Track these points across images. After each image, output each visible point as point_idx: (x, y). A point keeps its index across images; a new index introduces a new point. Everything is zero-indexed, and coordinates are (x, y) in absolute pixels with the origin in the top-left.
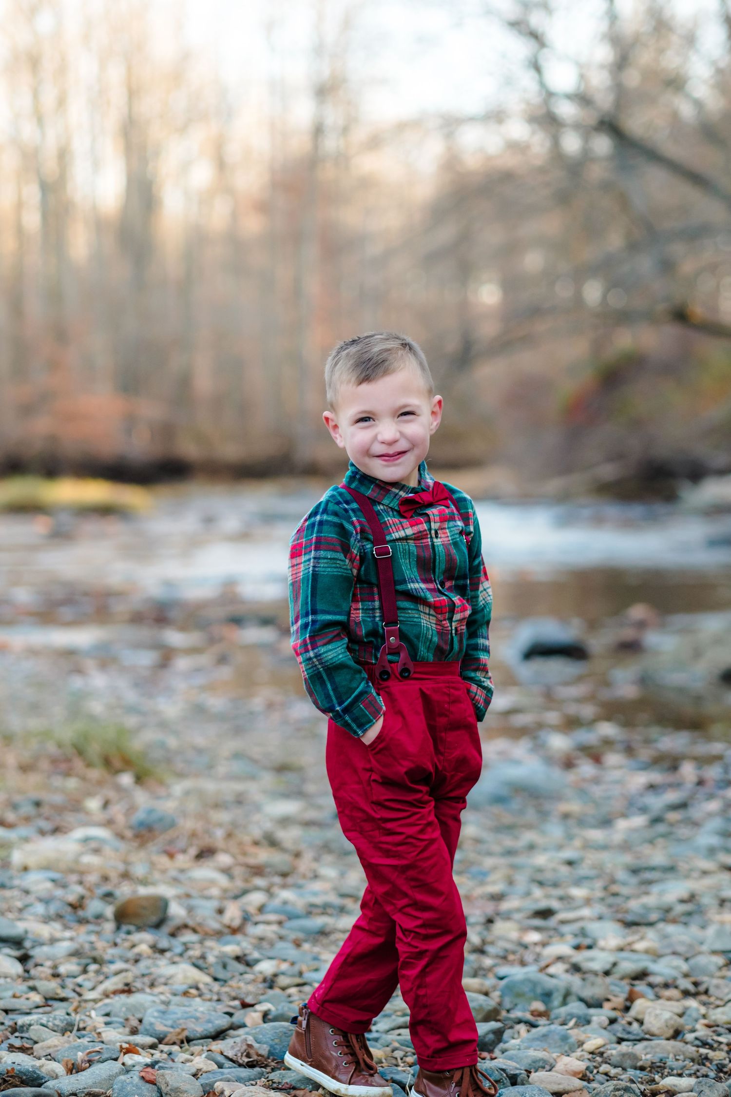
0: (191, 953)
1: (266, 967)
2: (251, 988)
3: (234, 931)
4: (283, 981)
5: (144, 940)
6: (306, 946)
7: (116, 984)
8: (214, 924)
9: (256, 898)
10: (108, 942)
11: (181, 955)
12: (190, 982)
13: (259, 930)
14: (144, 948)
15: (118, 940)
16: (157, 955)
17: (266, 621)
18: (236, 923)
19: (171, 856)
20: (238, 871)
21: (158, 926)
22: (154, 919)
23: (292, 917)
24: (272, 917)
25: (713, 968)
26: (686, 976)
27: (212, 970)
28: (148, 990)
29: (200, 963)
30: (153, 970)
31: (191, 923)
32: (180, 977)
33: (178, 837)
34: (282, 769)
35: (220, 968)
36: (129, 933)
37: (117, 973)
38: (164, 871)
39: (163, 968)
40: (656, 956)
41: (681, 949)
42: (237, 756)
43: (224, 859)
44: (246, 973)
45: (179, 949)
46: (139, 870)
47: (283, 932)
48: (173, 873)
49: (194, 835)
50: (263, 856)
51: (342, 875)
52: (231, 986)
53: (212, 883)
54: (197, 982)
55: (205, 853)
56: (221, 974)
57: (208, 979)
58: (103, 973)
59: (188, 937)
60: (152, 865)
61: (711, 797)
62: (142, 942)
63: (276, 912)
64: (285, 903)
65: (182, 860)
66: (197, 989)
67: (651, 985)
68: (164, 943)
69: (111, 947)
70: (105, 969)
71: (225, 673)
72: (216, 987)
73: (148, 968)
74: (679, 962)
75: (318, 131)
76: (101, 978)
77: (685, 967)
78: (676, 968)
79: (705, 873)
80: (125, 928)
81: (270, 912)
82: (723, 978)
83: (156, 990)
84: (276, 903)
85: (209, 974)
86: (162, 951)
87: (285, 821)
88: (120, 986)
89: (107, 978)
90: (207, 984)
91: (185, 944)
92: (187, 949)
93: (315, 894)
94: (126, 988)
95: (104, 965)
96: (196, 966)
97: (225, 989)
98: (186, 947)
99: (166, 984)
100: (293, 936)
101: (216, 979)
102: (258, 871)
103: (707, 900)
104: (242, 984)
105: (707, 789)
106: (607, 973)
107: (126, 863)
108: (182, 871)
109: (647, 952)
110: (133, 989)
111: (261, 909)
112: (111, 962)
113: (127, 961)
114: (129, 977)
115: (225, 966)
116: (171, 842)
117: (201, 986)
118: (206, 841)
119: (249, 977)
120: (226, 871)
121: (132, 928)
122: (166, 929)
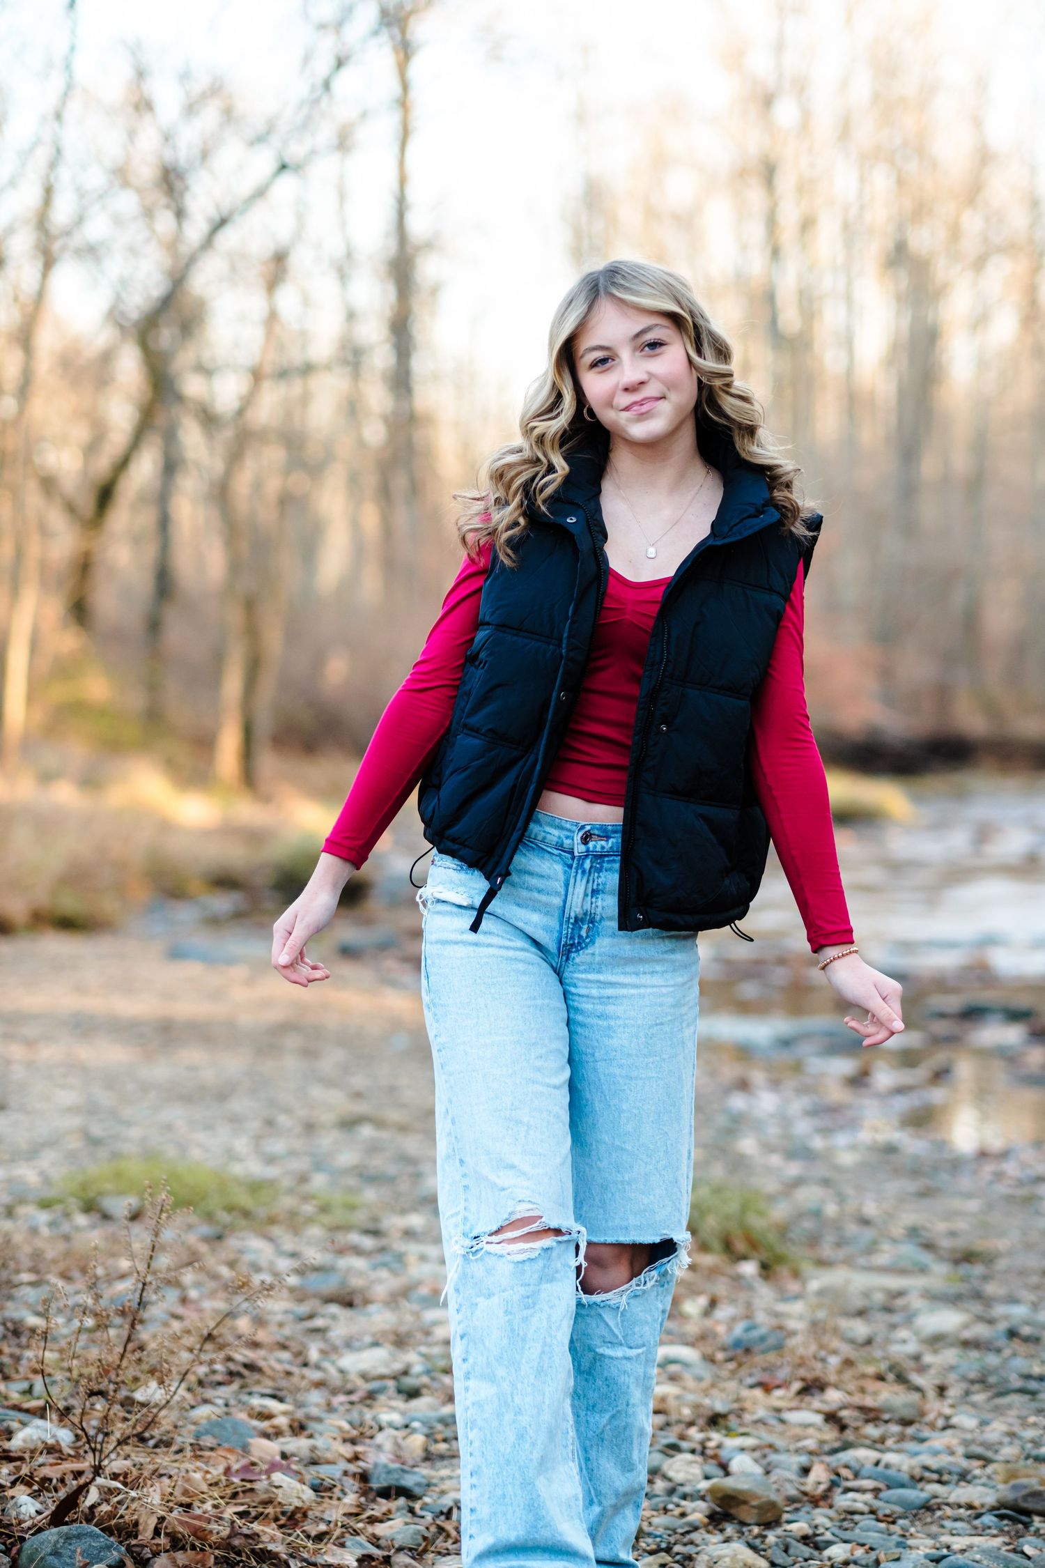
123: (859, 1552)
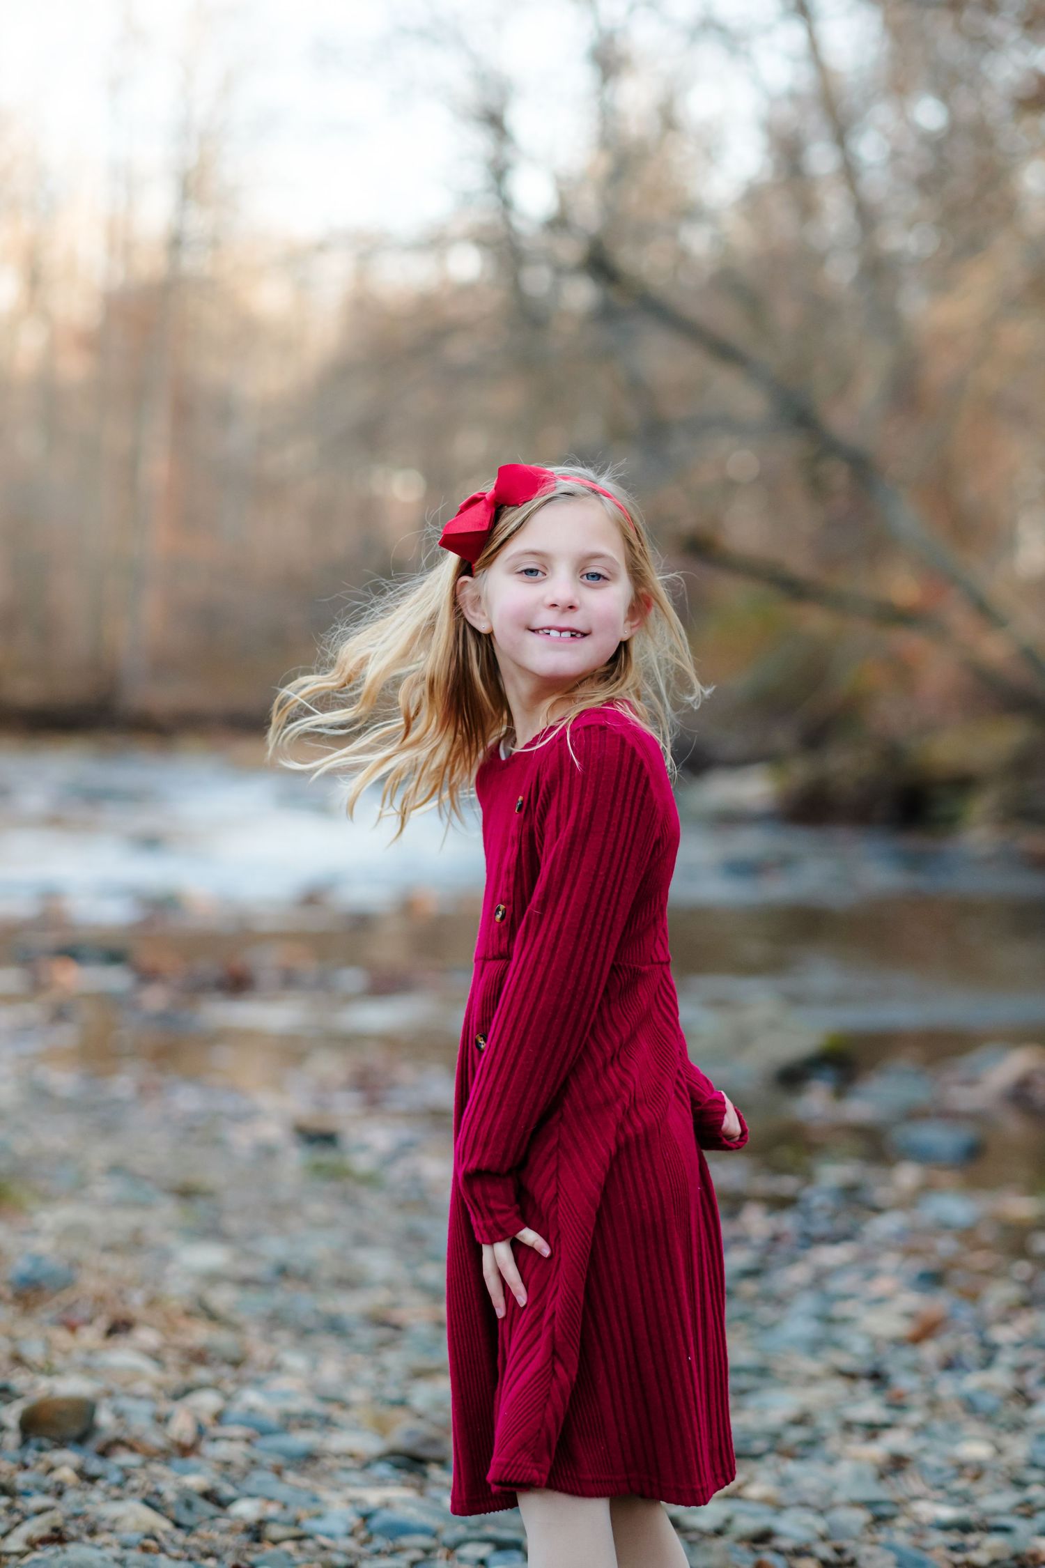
0: (134, 1483)
1: (246, 1510)
2: (230, 1540)
3: (186, 1450)
4: (274, 1531)
5: (66, 1462)
6: (291, 1476)
7: (40, 1528)
8: (156, 1439)
9: (208, 1401)
10: (14, 1461)
11: (119, 1485)
12: (145, 1528)
13: (222, 1450)
14: (66, 1474)
15: (29, 1459)
16: (85, 1484)
17: (114, 956)
18: (188, 1437)
19: (72, 1328)
20: (171, 1357)
21: (81, 1439)
22: (76, 1430)
23: (265, 1432)
24: (237, 1431)
25: (856, 1529)
26: (824, 1538)
27: (172, 1512)
28: (86, 1539)
29: (154, 1500)
30: (87, 1508)
31: (125, 1436)
32: (130, 1522)
33: (77, 1301)
34: (186, 1193)
35: (182, 1509)
36: (41, 1449)
37: (39, 1512)
38: (66, 1353)
39: (98, 1504)
40: (779, 1508)
41: (812, 1498)
42: (115, 1169)
43: (147, 1337)
44: (219, 1516)
45: (116, 1477)
46: (34, 1350)
47: (255, 1454)
48: (79, 1357)
49: (100, 1300)
50: (200, 1334)
51: (314, 1367)
52: (201, 1537)
53: (137, 1374)
54: (152, 1528)
55: (119, 1327)
56: (186, 1519)
57: (166, 1525)
58: (18, 1511)
59: (124, 1458)
60: (48, 1343)
61: (792, 1260)
62: (63, 1464)
63: (242, 1423)
64: (252, 1410)
65: (90, 1336)
66: (155, 1539)
67: (779, 1552)
68: (95, 1466)
69: (19, 1469)
70: (19, 1504)
71: (66, 1036)
72: (180, 1536)
73: (80, 1504)
74: (809, 1518)
75: (176, 243)
76: (16, 1518)
77: (820, 1525)
78: (809, 1527)
79: (812, 1380)
80: (34, 1441)
81: (233, 1423)
82: (874, 1543)
83: (101, 1539)
84: (237, 1409)
85: (167, 1517)
86: (92, 1479)
87: (213, 1278)
88: (46, 1532)
89: (25, 1518)
90: (165, 1532)
91: (123, 1469)
92: (127, 1477)
93: (286, 1396)
94: (56, 1535)
95: (17, 1497)
96: (147, 1503)
97: (193, 1541)
98: (127, 1474)
99: (111, 1531)
100: (270, 1460)
101: (178, 1525)
102: (199, 1357)
103: (826, 1423)
104: (216, 1535)
105: (783, 1248)
106: (719, 1532)
107: (12, 1338)
108: (90, 1353)
109: (765, 1501)
110: (66, 1536)
111: (219, 1417)
112: (27, 1494)
113: (46, 1492)
114: (56, 1517)
115: (189, 1505)
116: (69, 1308)
117: (160, 1535)
118: (119, 1310)
119: (223, 1523)
120: (155, 1356)
121: (45, 1442)
122: (93, 1445)
123: (273, 1510)
